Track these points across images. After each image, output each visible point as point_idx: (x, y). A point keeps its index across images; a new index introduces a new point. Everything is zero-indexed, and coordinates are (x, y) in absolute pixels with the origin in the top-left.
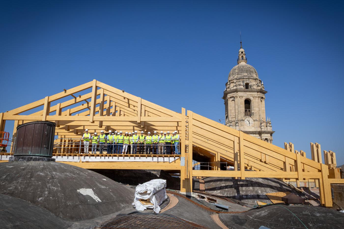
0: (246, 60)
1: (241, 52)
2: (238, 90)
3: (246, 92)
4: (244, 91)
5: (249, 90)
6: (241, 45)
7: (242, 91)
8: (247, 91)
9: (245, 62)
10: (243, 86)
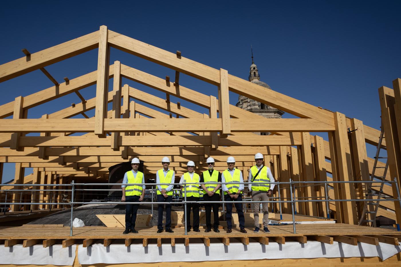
0: (259, 76)
1: (253, 68)
2: (253, 110)
3: (262, 113)
4: (259, 111)
5: (265, 110)
6: (253, 60)
7: (257, 111)
8: (263, 111)
9: (258, 80)
10: (258, 106)
